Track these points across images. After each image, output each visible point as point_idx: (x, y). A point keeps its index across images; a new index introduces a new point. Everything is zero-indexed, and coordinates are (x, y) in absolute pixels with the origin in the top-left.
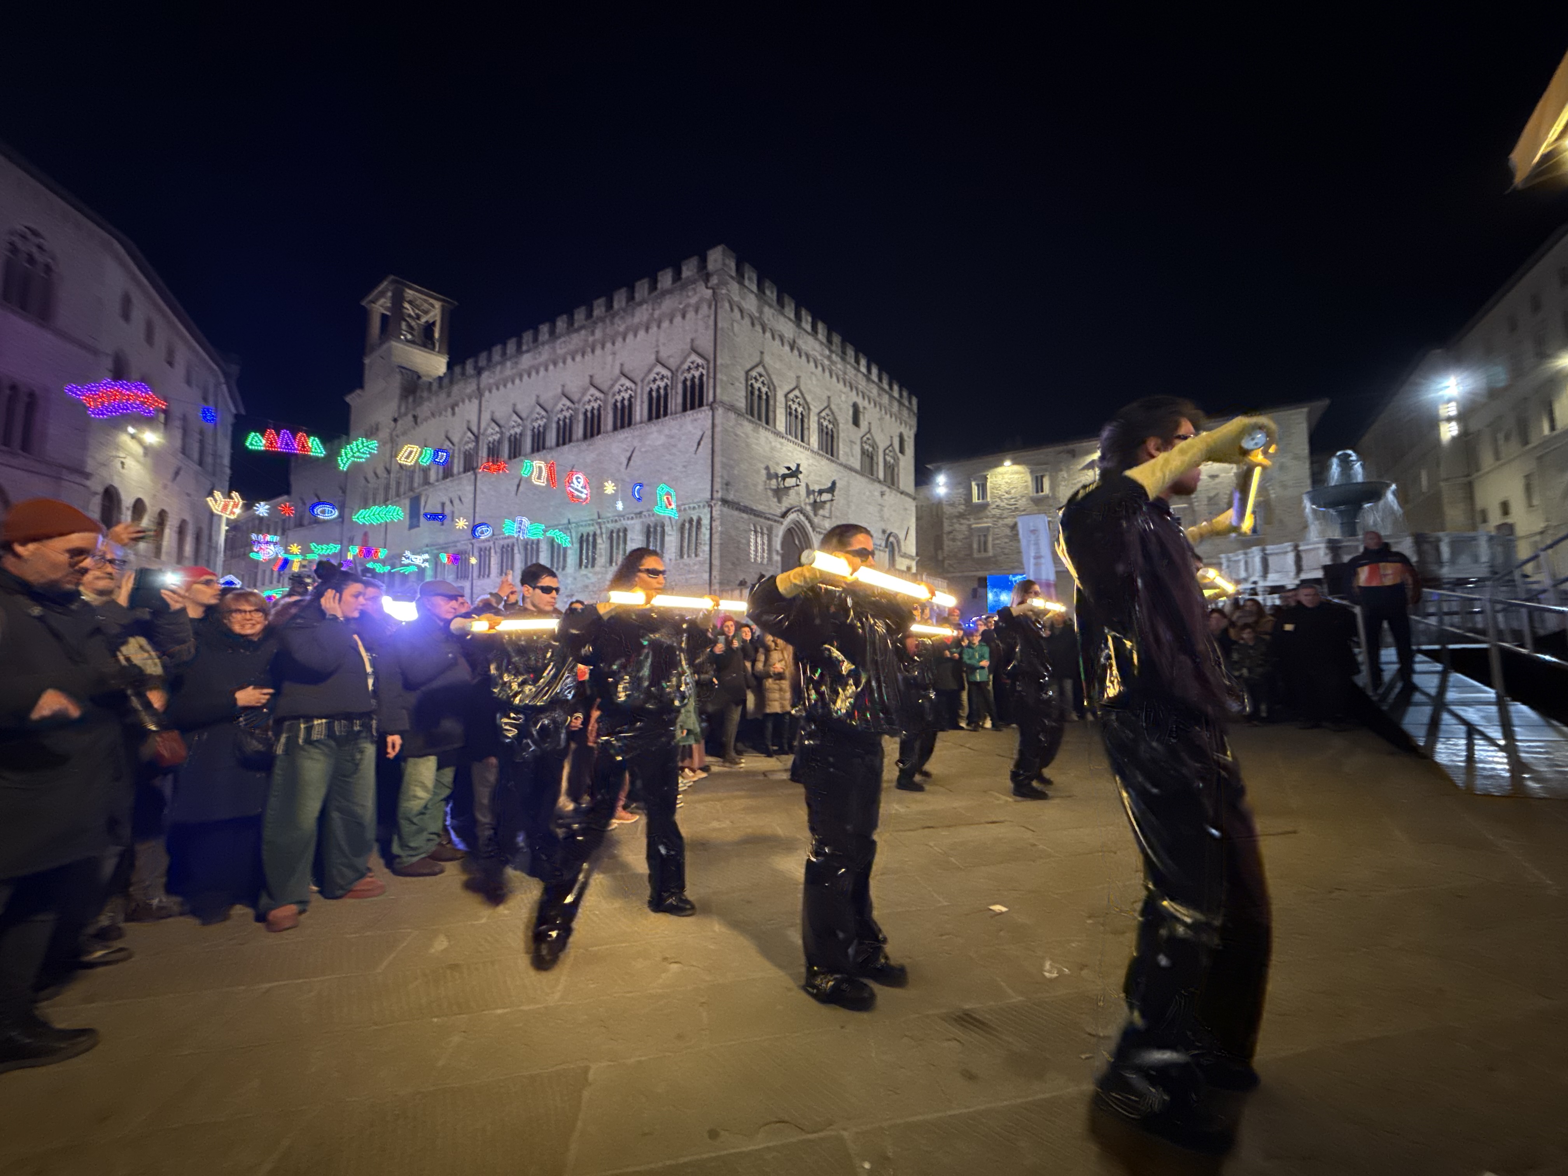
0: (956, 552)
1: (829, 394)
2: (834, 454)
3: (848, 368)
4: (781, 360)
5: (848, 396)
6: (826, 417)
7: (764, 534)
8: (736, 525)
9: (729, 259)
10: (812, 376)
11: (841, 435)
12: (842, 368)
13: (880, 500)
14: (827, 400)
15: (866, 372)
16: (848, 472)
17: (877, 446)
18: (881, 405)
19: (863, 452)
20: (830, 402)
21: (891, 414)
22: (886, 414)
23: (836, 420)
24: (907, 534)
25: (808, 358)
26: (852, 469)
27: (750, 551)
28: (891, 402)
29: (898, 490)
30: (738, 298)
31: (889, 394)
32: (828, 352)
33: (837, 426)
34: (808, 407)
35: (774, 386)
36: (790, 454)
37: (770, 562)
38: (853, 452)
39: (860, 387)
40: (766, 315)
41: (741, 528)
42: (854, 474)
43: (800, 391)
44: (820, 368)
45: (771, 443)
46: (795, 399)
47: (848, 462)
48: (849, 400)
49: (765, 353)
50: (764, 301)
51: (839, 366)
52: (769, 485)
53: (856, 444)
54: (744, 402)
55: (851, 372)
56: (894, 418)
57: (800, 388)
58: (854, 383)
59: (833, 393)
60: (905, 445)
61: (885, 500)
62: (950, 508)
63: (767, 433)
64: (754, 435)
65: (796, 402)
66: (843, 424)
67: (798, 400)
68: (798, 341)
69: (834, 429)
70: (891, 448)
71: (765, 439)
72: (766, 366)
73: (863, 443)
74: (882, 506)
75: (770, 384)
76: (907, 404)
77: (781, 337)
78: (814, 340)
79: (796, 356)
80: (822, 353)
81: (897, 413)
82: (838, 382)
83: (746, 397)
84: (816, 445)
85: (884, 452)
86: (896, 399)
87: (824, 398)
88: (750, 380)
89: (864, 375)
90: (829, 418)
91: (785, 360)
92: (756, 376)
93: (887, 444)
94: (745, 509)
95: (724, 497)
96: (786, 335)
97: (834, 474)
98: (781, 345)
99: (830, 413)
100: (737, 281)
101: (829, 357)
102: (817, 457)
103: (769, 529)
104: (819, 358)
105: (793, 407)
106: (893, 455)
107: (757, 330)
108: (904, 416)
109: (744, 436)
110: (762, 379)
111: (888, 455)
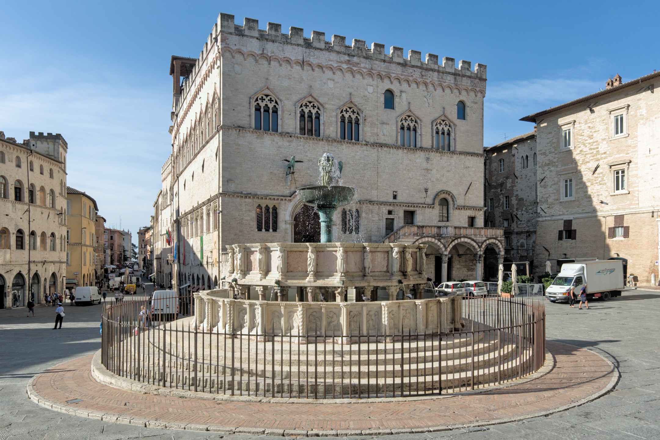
0: (547, 198)
1: (351, 90)
2: (360, 137)
3: (375, 64)
4: (290, 79)
5: (378, 87)
6: (348, 109)
7: (271, 210)
8: (239, 207)
9: (228, 21)
10: (329, 81)
11: (369, 120)
12: (367, 66)
13: (425, 165)
14: (348, 96)
15: (401, 61)
16: (376, 148)
17: (420, 120)
18: (426, 84)
19: (402, 128)
20: (352, 97)
21: (443, 88)
22: (435, 90)
23: (360, 110)
24: (469, 188)
25: (322, 69)
26: (381, 145)
27: (254, 224)
28: (442, 78)
29: (454, 152)
30: (237, 47)
31: (438, 71)
32: (347, 58)
33: (361, 114)
34: (323, 107)
35: (281, 100)
36: (301, 147)
37: (278, 230)
38: (385, 131)
39: (393, 75)
40: (270, 50)
41: (244, 210)
42: (386, 149)
43: (313, 97)
44: (339, 73)
45: (277, 143)
46: (308, 104)
47: (377, 141)
48: (379, 90)
49: (271, 78)
50: (267, 40)
51: (362, 65)
52: (275, 174)
53: (388, 124)
54: (248, 119)
55: (379, 66)
56: (448, 91)
57: (313, 95)
58: (384, 74)
59: (357, 88)
60: (468, 111)
61: (432, 164)
62: (542, 156)
63: (273, 137)
64: (258, 141)
65: (310, 106)
66: (371, 111)
67: (312, 104)
68: (308, 59)
69: (359, 117)
70: (443, 118)
71: (270, 142)
72: (271, 87)
73: (402, 121)
74: (427, 170)
75: (277, 100)
76: (468, 73)
77: (288, 61)
78: (328, 53)
79: (308, 71)
80: (339, 60)
81: (453, 85)
82: (364, 78)
83: (250, 115)
84: (333, 135)
85: (432, 123)
86: (449, 73)
87: (344, 95)
88: (255, 102)
89: (399, 64)
90: (352, 110)
91: (295, 78)
92: (262, 97)
93: (437, 115)
94: (247, 196)
95: (226, 190)
96: (293, 58)
97: (358, 154)
98: (289, 68)
99: (352, 106)
100: (237, 35)
101: (349, 61)
102: (335, 144)
103: (277, 206)
104: (335, 65)
105: (306, 111)
106: (447, 123)
107: (263, 64)
108: (464, 85)
109: (247, 144)
110: (269, 98)
111: (440, 124)
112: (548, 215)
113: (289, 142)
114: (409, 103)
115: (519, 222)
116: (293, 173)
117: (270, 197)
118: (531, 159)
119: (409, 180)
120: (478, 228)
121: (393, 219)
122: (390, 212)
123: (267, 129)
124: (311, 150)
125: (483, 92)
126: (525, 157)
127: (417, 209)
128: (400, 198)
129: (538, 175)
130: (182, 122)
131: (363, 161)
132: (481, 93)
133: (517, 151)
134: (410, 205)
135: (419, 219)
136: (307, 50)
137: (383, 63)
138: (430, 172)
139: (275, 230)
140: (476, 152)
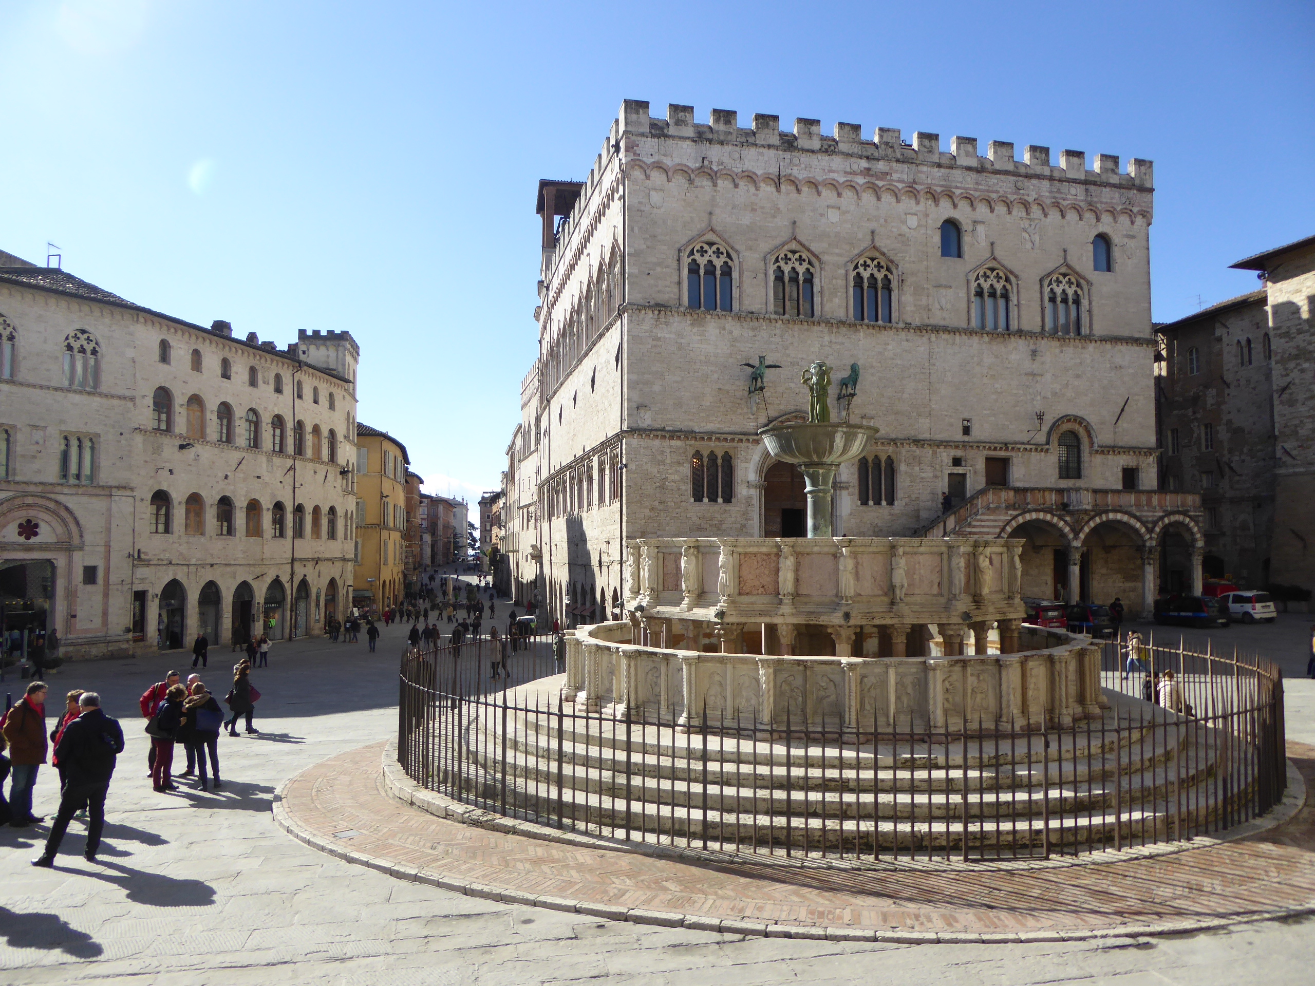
0: (1296, 426)
1: (873, 225)
2: (893, 315)
3: (921, 172)
4: (754, 210)
5: (927, 215)
6: (869, 262)
7: (719, 461)
8: (659, 457)
9: (638, 113)
10: (830, 210)
11: (910, 280)
12: (905, 177)
13: (1028, 365)
14: (869, 237)
15: (974, 163)
16: (927, 336)
17: (1016, 277)
18: (1026, 205)
19: (980, 293)
20: (876, 239)
21: (1061, 211)
22: (1046, 215)
23: (892, 261)
24: (1122, 410)
25: (816, 187)
26: (936, 329)
27: (688, 488)
28: (1059, 191)
29: (1089, 338)
30: (656, 158)
31: (1051, 179)
32: (864, 164)
33: (894, 271)
34: (819, 260)
35: (737, 251)
36: (777, 339)
37: (733, 500)
38: (943, 301)
39: (958, 192)
40: (715, 159)
41: (668, 461)
42: (945, 336)
43: (799, 242)
44: (848, 194)
45: (731, 332)
46: (790, 255)
47: (927, 321)
48: (930, 222)
49: (717, 211)
50: (710, 141)
51: (895, 176)
52: (728, 392)
53: (950, 287)
54: (676, 290)
55: (930, 176)
56: (1072, 216)
57: (798, 238)
58: (939, 189)
59: (886, 221)
60: (1116, 253)
61: (1043, 363)
62: (1283, 340)
63: (723, 321)
64: (695, 330)
65: (793, 260)
66: (914, 262)
67: (797, 256)
68: (789, 171)
69: (890, 276)
70: (1063, 270)
71: (718, 331)
72: (718, 228)
73: (977, 278)
74: (1033, 374)
75: (730, 251)
76: (1114, 180)
77: (751, 177)
78: (827, 158)
79: (788, 194)
80: (848, 170)
81: (1082, 204)
82: (898, 201)
83: (679, 283)
84: (841, 314)
85: (1041, 280)
86: (1074, 181)
87: (860, 236)
88: (689, 257)
89: (969, 169)
90: (875, 262)
91: (763, 208)
92: (702, 247)
93: (1051, 266)
94: (674, 434)
95: (634, 425)
96: (759, 172)
97: (890, 347)
98: (752, 189)
99: (877, 254)
100: (653, 136)
101: (869, 169)
102: (843, 330)
103: (731, 453)
104: (842, 179)
105: (787, 269)
106: (1073, 280)
107: (702, 187)
108: (1106, 203)
109: (672, 336)
110: (714, 248)
111: (1059, 282)
112: (1299, 462)
113: (753, 329)
114: (992, 244)
115: (1237, 478)
116: (762, 389)
117: (718, 436)
118: (1257, 347)
119: (994, 397)
120: (1143, 492)
121: (964, 476)
122: (957, 462)
123: (712, 306)
124: (796, 344)
125: (1146, 215)
126: (1244, 343)
127: (1013, 454)
128: (977, 433)
129: (1274, 378)
130: (556, 300)
131: (899, 362)
132: (1144, 216)
133: (1225, 330)
134: (999, 446)
135: (1019, 474)
136: (788, 155)
137: (936, 170)
138: (1039, 378)
139: (728, 499)
140: (1137, 335)
